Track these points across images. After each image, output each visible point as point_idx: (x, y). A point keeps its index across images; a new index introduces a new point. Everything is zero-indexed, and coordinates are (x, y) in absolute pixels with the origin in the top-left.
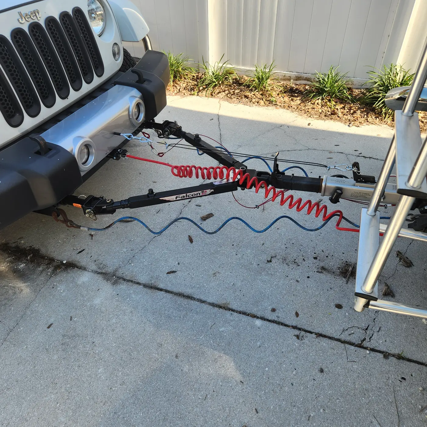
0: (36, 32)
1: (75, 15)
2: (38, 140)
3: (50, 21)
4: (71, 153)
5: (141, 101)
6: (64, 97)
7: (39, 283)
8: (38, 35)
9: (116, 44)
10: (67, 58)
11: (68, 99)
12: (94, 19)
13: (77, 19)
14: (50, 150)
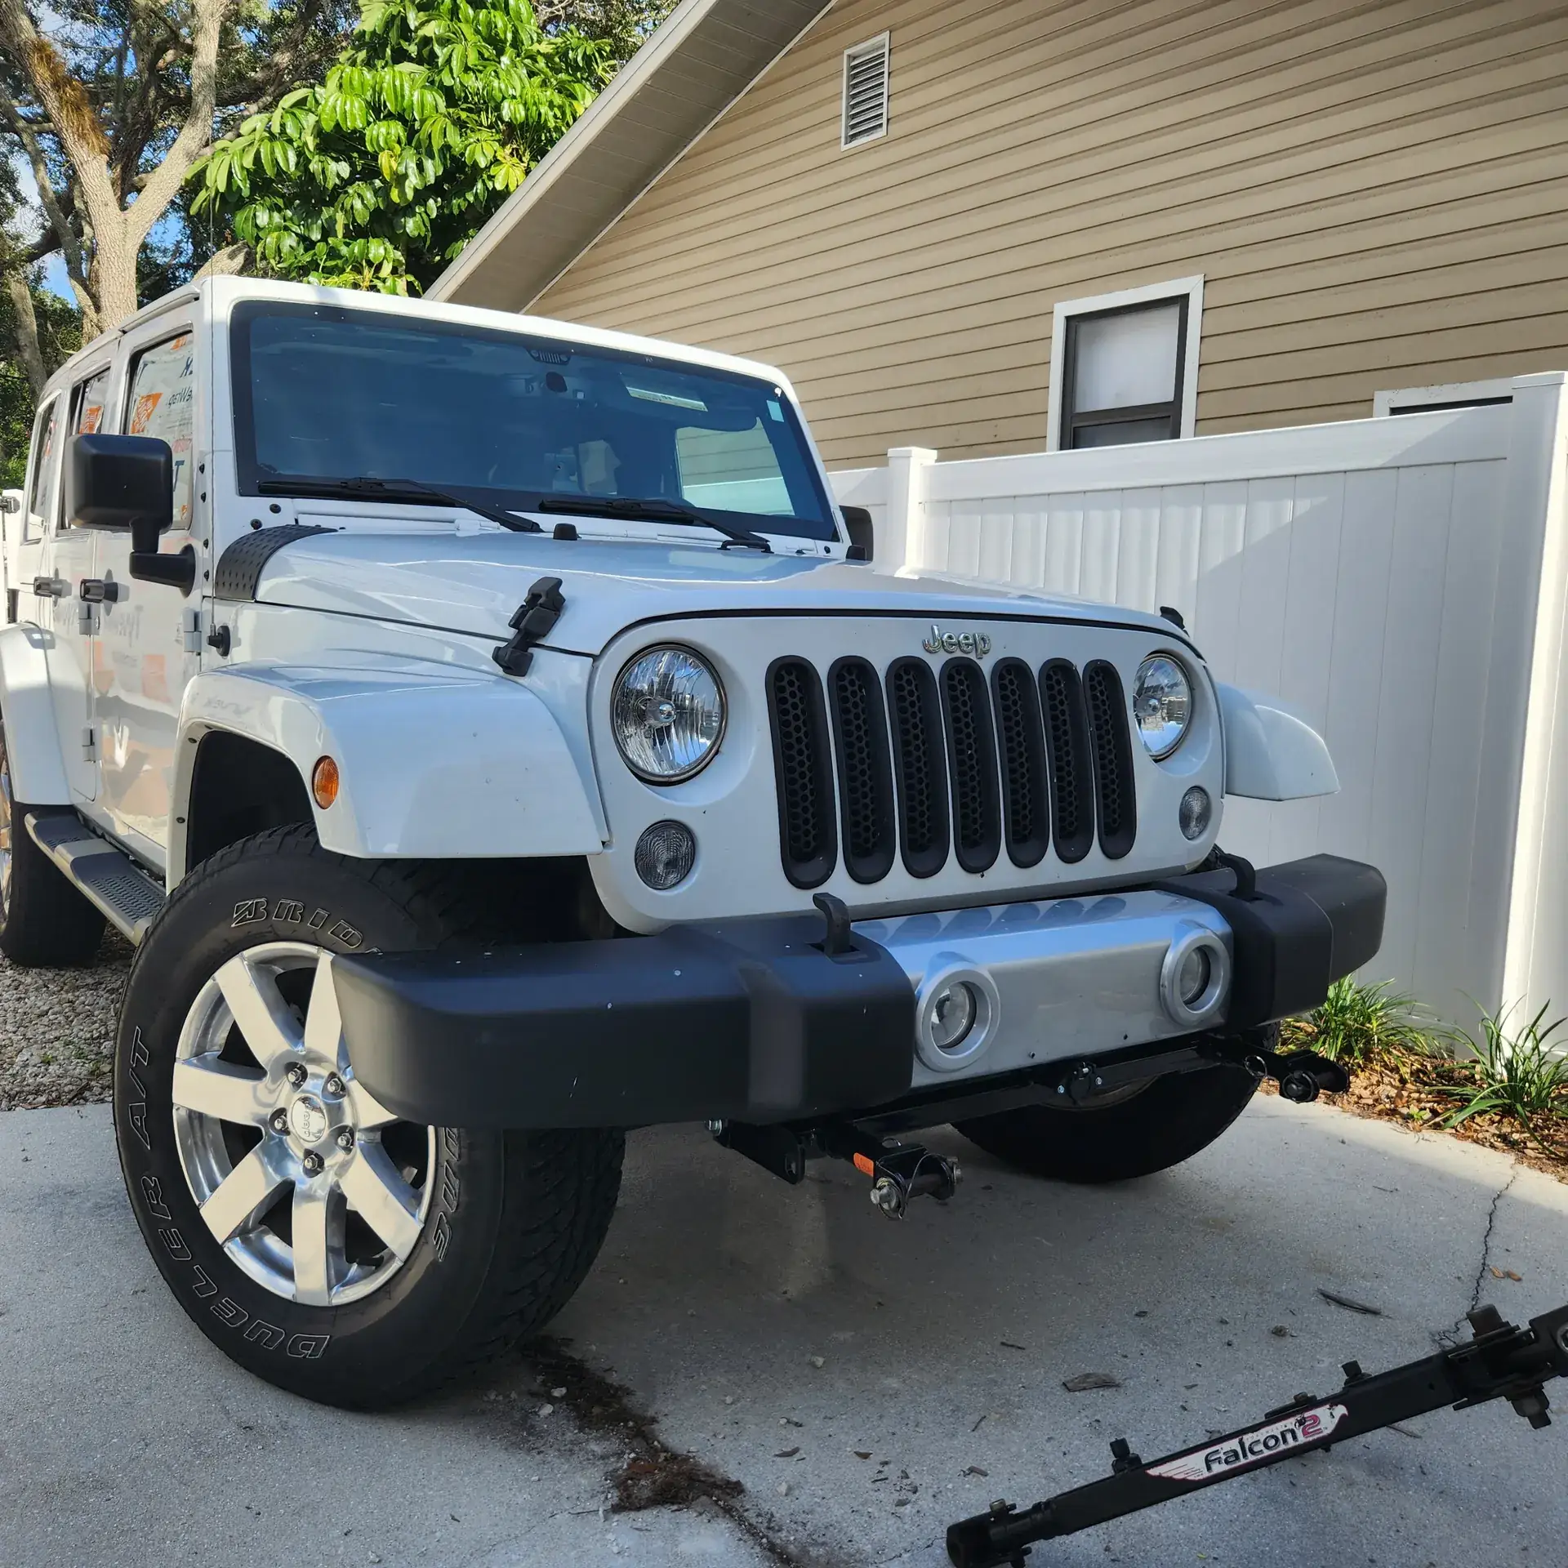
0: (961, 682)
1: (1092, 679)
2: (830, 905)
3: (1012, 669)
4: (914, 988)
5: (1219, 946)
6: (975, 865)
7: (562, 1492)
8: (962, 690)
9: (1198, 789)
10: (1021, 757)
11: (982, 876)
12: (1151, 712)
13: (1093, 688)
14: (853, 949)
